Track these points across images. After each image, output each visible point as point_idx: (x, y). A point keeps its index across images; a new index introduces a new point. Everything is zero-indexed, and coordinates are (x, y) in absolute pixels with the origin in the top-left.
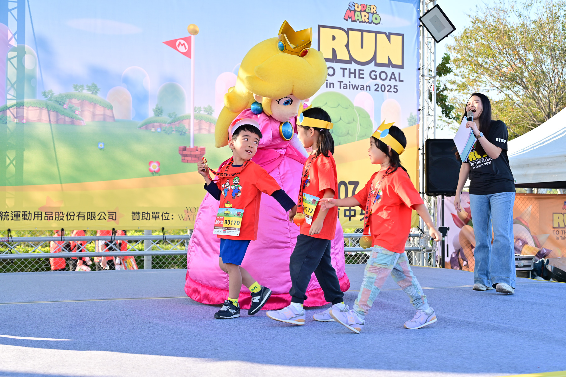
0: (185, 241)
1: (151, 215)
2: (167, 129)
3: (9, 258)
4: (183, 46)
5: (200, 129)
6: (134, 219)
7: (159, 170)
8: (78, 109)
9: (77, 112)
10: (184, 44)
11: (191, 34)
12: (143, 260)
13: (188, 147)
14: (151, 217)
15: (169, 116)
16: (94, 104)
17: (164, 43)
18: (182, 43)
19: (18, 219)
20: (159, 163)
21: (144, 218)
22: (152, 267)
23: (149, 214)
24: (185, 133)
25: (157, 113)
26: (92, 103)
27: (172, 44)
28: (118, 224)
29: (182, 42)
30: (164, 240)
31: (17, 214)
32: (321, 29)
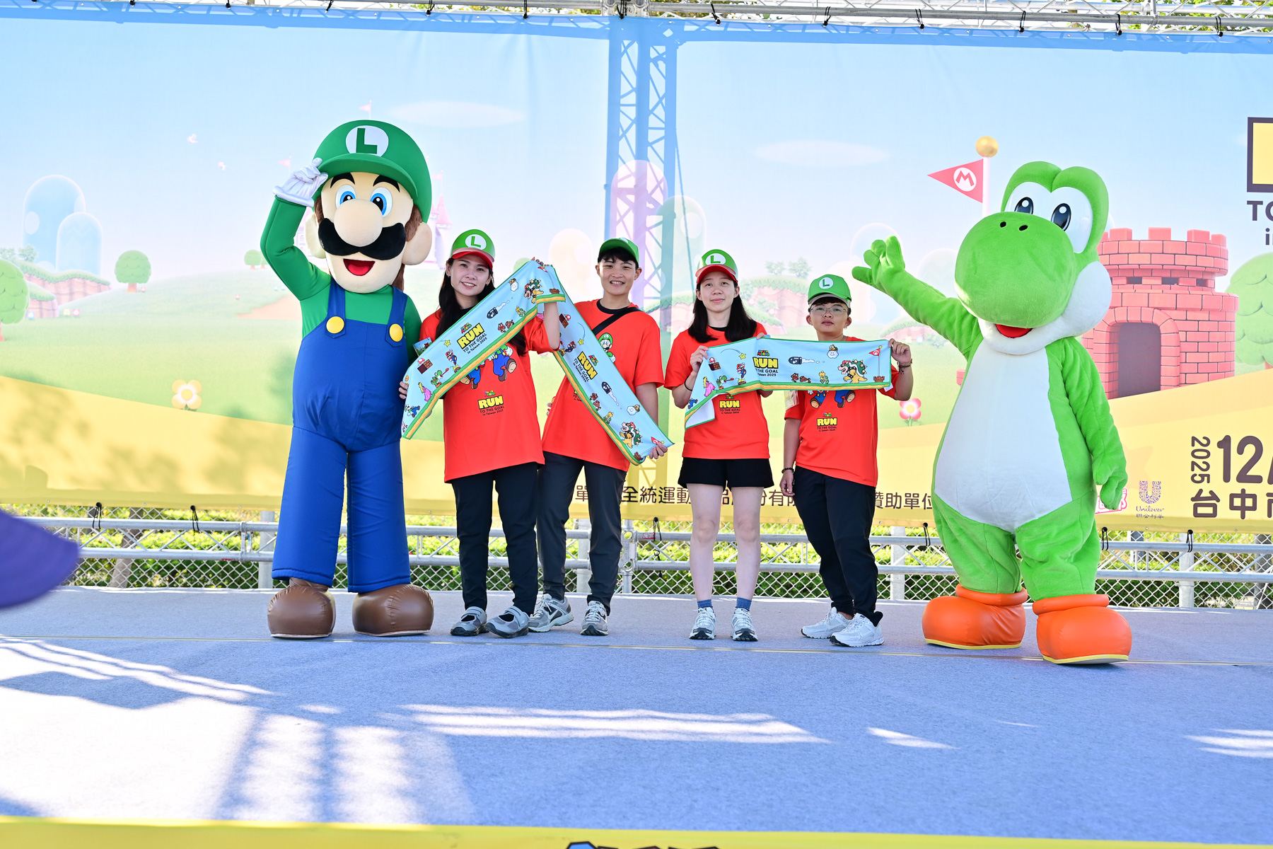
1: (904, 499)
2: (934, 338)
3: (654, 569)
4: (968, 179)
7: (919, 415)
8: (774, 305)
9: (772, 311)
10: (969, 176)
11: (983, 156)
12: (888, 583)
14: (903, 503)
17: (929, 175)
18: (965, 175)
19: (671, 501)
20: (918, 402)
21: (889, 504)
22: (906, 595)
23: (900, 497)
26: (799, 294)
27: (946, 177)
29: (966, 171)
30: (927, 547)
31: (669, 493)
32: (1255, 125)
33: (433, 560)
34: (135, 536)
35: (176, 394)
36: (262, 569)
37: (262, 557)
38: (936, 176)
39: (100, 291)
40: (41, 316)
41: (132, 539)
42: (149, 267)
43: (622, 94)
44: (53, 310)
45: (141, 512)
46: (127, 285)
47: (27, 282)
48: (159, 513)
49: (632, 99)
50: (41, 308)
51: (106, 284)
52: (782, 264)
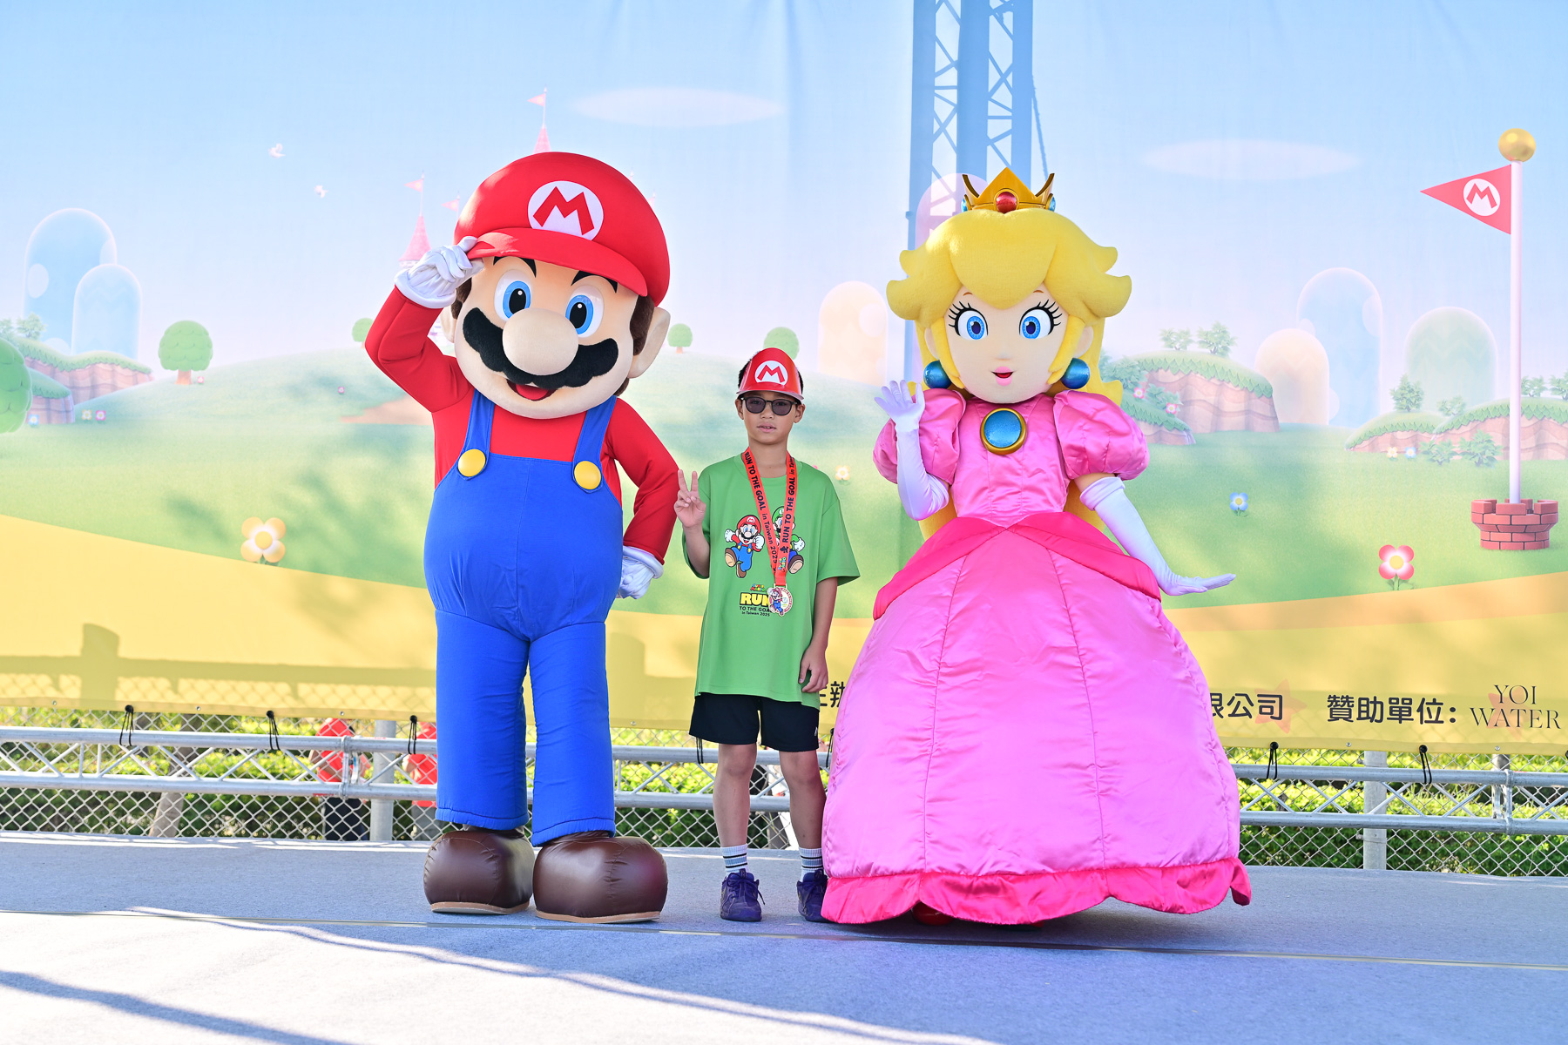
0: (1493, 791)
1: (1387, 707)
2: (1434, 450)
4: (1486, 198)
5: (1540, 447)
6: (1333, 719)
7: (1410, 573)
8: (1175, 398)
9: (1171, 408)
10: (1487, 191)
11: (1511, 160)
12: (1361, 841)
13: (1500, 502)
14: (1387, 714)
15: (1441, 410)
16: (1218, 383)
17: (1428, 192)
18: (1482, 191)
20: (1410, 552)
21: (1364, 715)
22: (1389, 862)
23: (1382, 703)
24: (1492, 459)
25: (1404, 402)
26: (1213, 381)
27: (1451, 193)
28: (1286, 727)
29: (1483, 185)
30: (1425, 784)
33: (637, 799)
34: (185, 760)
35: (247, 539)
36: (375, 811)
37: (374, 791)
38: (1436, 192)
39: (137, 383)
40: (49, 421)
41: (180, 764)
42: (209, 345)
43: (936, 71)
44: (67, 412)
45: (195, 722)
46: (176, 373)
47: (29, 370)
48: (223, 723)
49: (951, 77)
50: (48, 409)
51: (145, 372)
52: (1187, 333)
